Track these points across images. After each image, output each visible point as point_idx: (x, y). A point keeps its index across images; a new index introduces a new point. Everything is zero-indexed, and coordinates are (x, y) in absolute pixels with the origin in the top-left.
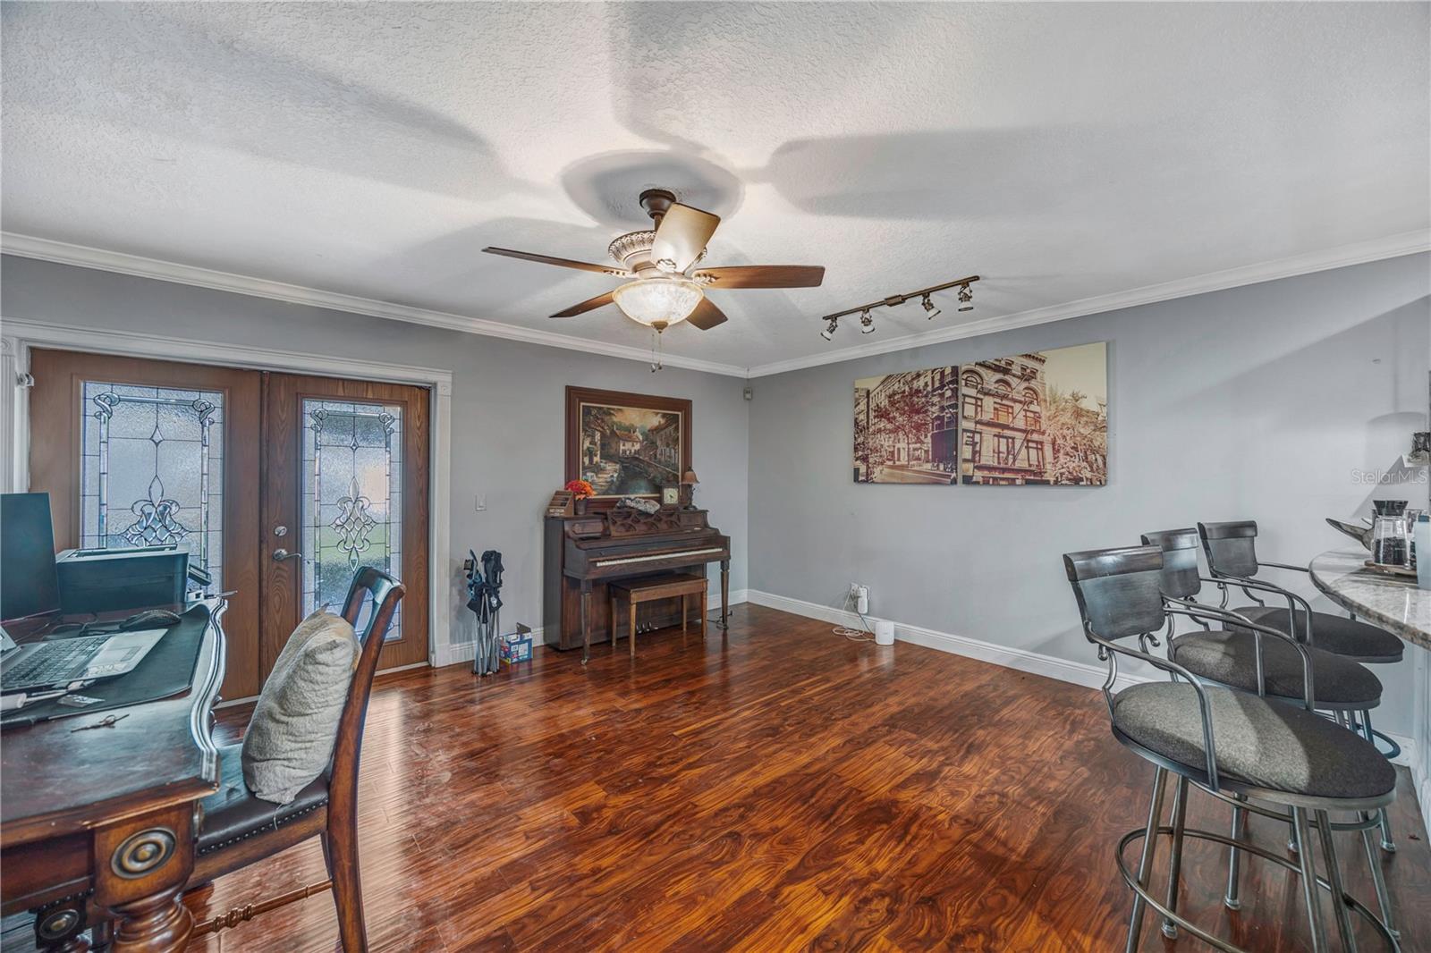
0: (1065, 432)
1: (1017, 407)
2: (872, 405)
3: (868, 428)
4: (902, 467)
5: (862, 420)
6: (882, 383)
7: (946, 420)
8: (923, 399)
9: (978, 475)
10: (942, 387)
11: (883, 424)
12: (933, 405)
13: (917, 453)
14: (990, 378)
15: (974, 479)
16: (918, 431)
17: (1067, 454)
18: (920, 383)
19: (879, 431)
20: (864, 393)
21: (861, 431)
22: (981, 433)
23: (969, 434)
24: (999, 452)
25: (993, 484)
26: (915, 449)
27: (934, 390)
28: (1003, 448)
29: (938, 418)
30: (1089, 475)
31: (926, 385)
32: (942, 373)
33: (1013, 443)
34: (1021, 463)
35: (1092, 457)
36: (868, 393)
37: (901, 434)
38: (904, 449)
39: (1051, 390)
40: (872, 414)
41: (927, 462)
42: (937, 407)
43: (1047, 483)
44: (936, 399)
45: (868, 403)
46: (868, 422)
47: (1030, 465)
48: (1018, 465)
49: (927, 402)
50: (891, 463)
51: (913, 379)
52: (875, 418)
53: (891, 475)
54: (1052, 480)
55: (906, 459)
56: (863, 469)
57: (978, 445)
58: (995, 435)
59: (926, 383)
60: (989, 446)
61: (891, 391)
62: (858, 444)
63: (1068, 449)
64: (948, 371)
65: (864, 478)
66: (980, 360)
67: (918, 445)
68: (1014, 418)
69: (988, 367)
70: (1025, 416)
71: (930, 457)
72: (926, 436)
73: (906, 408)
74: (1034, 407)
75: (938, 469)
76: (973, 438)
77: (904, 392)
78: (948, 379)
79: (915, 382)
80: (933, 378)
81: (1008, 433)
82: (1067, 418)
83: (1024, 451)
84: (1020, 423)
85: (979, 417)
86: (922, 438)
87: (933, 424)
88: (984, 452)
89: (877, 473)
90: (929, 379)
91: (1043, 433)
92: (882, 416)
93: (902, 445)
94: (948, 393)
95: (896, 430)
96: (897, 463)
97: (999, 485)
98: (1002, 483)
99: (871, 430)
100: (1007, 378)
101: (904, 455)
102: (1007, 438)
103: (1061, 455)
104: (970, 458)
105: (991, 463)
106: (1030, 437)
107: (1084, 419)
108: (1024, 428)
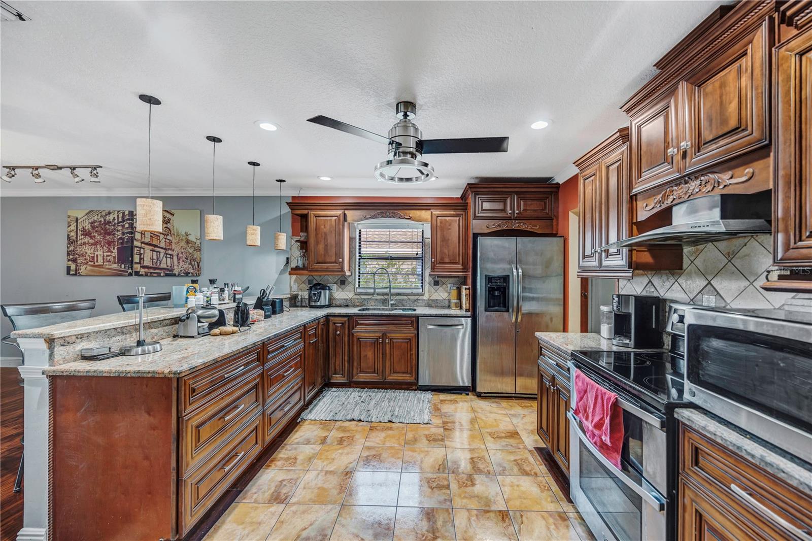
0: (183, 250)
1: (162, 236)
2: (80, 227)
3: (77, 241)
4: (99, 266)
5: (73, 236)
6: (87, 214)
7: (125, 240)
8: (112, 227)
9: (143, 271)
10: (123, 221)
11: (87, 239)
12: (118, 231)
13: (108, 258)
15: (141, 273)
16: (110, 245)
17: (183, 261)
18: (111, 218)
19: (85, 244)
20: (74, 219)
21: (72, 243)
22: (144, 249)
23: (138, 249)
24: (153, 259)
25: (150, 276)
26: (107, 256)
27: (119, 223)
28: (155, 257)
29: (121, 238)
30: (192, 271)
32: (123, 214)
33: (160, 255)
34: (163, 265)
35: (193, 263)
36: (77, 220)
37: (98, 246)
38: (100, 255)
39: (177, 229)
40: (79, 233)
41: (115, 263)
42: (121, 232)
43: (175, 275)
44: (120, 228)
45: (77, 225)
46: (77, 238)
47: (167, 266)
48: (162, 266)
49: (115, 229)
50: (92, 263)
51: (106, 215)
52: (82, 235)
53: (92, 271)
54: (177, 273)
55: (102, 261)
56: (73, 267)
57: (143, 255)
58: (151, 250)
59: (114, 218)
60: (148, 256)
61: (92, 220)
62: (70, 251)
63: (184, 259)
64: (127, 213)
65: (74, 273)
67: (109, 253)
68: (160, 242)
70: (165, 241)
71: (116, 261)
72: (114, 249)
73: (102, 231)
74: (169, 237)
75: (121, 267)
76: (140, 251)
77: (101, 221)
78: (127, 217)
79: (107, 216)
80: (118, 216)
81: (157, 249)
82: (183, 244)
83: (165, 258)
84: (163, 245)
85: (143, 240)
86: (112, 249)
87: (118, 241)
88: (145, 259)
89: (83, 269)
90: (116, 216)
91: (173, 250)
92: (86, 235)
93: (99, 253)
94: (127, 225)
95: (95, 244)
96: (96, 264)
97: (153, 276)
98: (154, 275)
99: (79, 243)
101: (100, 259)
102: (157, 252)
103: (181, 261)
104: (138, 261)
105: (149, 265)
106: (167, 252)
107: (190, 245)
108: (164, 247)
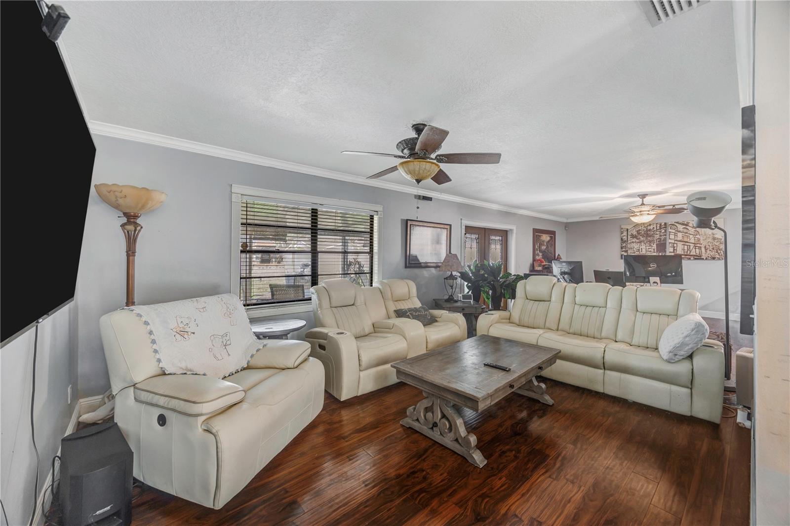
0: (710, 244)
1: (691, 236)
2: (629, 234)
3: (627, 241)
5: (625, 238)
6: (634, 226)
7: (662, 239)
8: (652, 233)
10: (660, 229)
11: (634, 240)
12: (656, 234)
13: (649, 250)
14: (681, 227)
16: (650, 243)
17: (710, 250)
18: (651, 227)
19: (633, 242)
20: (626, 230)
21: (624, 242)
22: (676, 244)
23: (671, 244)
26: (649, 249)
27: (657, 230)
28: (686, 249)
29: (658, 239)
30: (718, 257)
31: (654, 228)
32: (661, 225)
33: (690, 247)
34: (693, 253)
35: (719, 252)
36: (627, 230)
37: (642, 244)
38: (644, 248)
39: (704, 232)
40: (629, 237)
41: (655, 252)
42: (658, 235)
43: (703, 259)
44: (658, 233)
45: (627, 233)
46: (627, 239)
47: (696, 254)
48: (691, 254)
49: (654, 233)
50: (638, 253)
52: (631, 237)
54: (705, 258)
55: (645, 252)
56: (625, 255)
57: (676, 248)
58: (682, 245)
60: (680, 248)
61: (638, 229)
62: (623, 246)
64: (663, 224)
66: (676, 221)
67: (650, 247)
68: (690, 239)
69: (680, 224)
70: (694, 239)
73: (645, 235)
74: (698, 236)
76: (673, 245)
77: (644, 230)
78: (663, 226)
79: (649, 227)
80: (656, 226)
81: (687, 244)
82: (710, 240)
83: (694, 249)
84: (692, 241)
85: (676, 239)
86: (652, 245)
87: (656, 240)
88: (678, 250)
90: (655, 226)
91: (701, 244)
92: (634, 237)
94: (663, 231)
95: (640, 242)
96: (641, 253)
98: (685, 259)
99: (629, 242)
100: (687, 227)
101: (644, 250)
102: (687, 245)
103: (708, 251)
104: (672, 251)
105: (681, 253)
106: (696, 245)
107: (716, 241)
108: (694, 242)
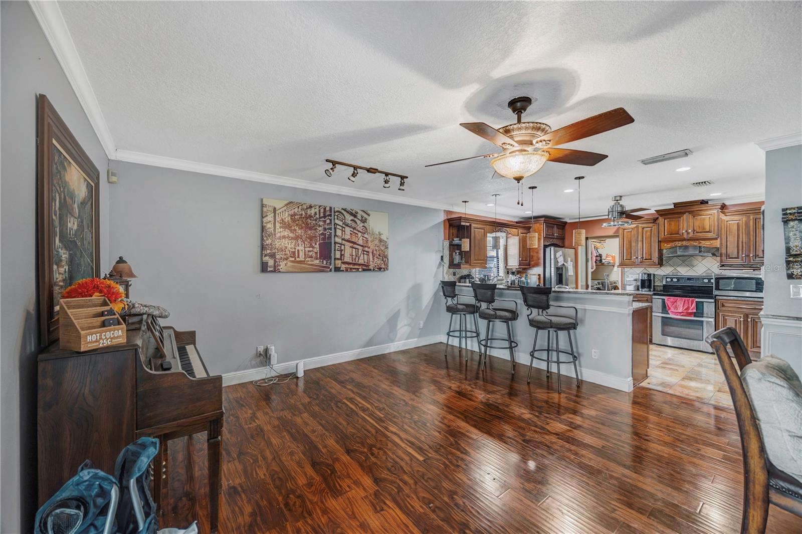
0: (377, 248)
1: (360, 234)
2: (278, 219)
3: (275, 234)
4: (300, 262)
5: (270, 228)
6: (286, 205)
7: (327, 236)
8: (314, 222)
9: (343, 267)
10: (325, 217)
11: (287, 233)
12: (320, 226)
13: (310, 254)
14: (349, 218)
15: (341, 269)
16: (311, 240)
17: (377, 258)
18: (312, 211)
21: (269, 236)
22: (344, 245)
23: (339, 245)
24: (352, 256)
25: (350, 271)
26: (309, 251)
27: (320, 218)
28: (354, 254)
29: (322, 234)
30: (384, 266)
31: (316, 213)
32: (325, 209)
33: (358, 252)
34: (361, 262)
35: (384, 259)
36: (275, 210)
37: (300, 241)
38: (302, 250)
39: (372, 230)
40: (278, 225)
41: (317, 259)
42: (322, 228)
43: (370, 270)
44: (321, 223)
45: (274, 216)
46: (275, 230)
47: (364, 262)
49: (316, 224)
50: (293, 259)
51: (307, 208)
52: (280, 228)
53: (293, 267)
54: (372, 268)
55: (304, 257)
56: (271, 262)
57: (343, 252)
58: (351, 247)
59: (316, 212)
60: (348, 253)
61: (292, 212)
62: (266, 245)
63: (377, 255)
64: (328, 209)
65: (272, 269)
66: (344, 207)
67: (311, 249)
68: (358, 239)
69: (348, 212)
70: (363, 239)
71: (318, 256)
72: (316, 244)
73: (303, 225)
74: (366, 236)
75: (323, 263)
76: (341, 247)
77: (302, 215)
78: (328, 213)
79: (309, 210)
80: (320, 210)
81: (356, 246)
82: (377, 242)
83: (362, 255)
84: (360, 242)
85: (344, 237)
86: (314, 244)
87: (320, 237)
88: (346, 255)
89: (282, 266)
90: (317, 210)
91: (369, 248)
93: (301, 248)
94: (328, 221)
95: (296, 238)
96: (298, 259)
97: (352, 271)
98: (354, 270)
99: (277, 236)
100: (355, 219)
101: (302, 254)
102: (356, 249)
103: (375, 258)
104: (339, 258)
105: (349, 261)
106: (364, 249)
107: (382, 243)
108: (362, 244)
